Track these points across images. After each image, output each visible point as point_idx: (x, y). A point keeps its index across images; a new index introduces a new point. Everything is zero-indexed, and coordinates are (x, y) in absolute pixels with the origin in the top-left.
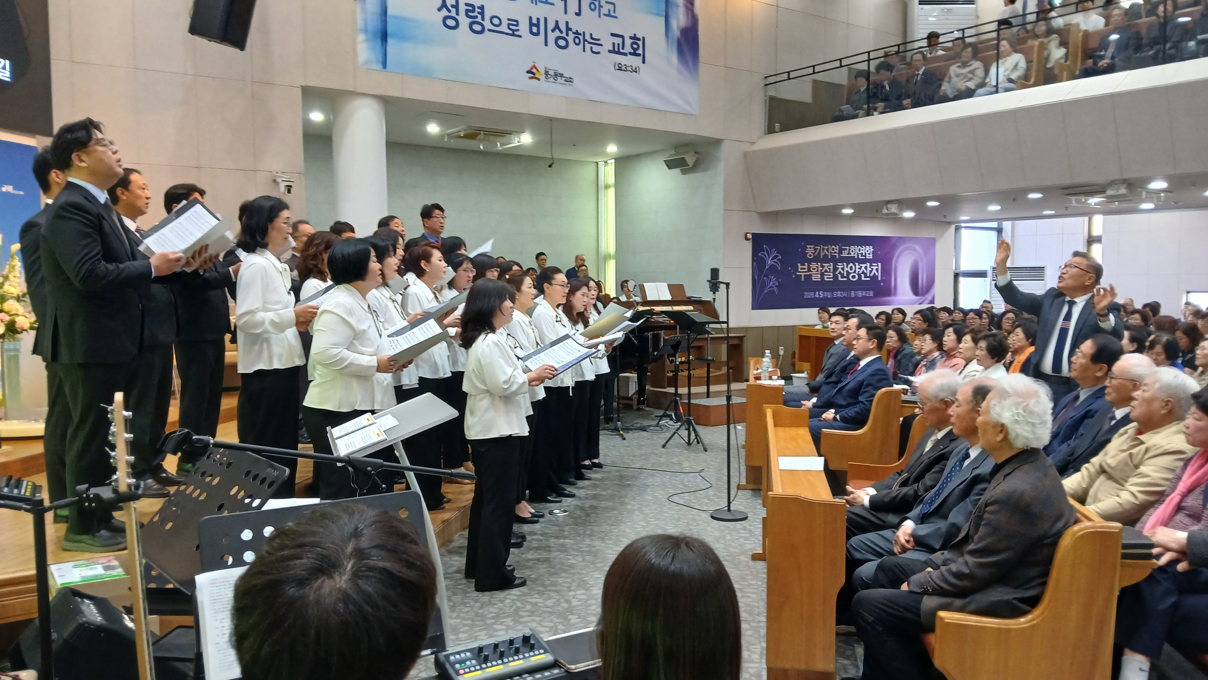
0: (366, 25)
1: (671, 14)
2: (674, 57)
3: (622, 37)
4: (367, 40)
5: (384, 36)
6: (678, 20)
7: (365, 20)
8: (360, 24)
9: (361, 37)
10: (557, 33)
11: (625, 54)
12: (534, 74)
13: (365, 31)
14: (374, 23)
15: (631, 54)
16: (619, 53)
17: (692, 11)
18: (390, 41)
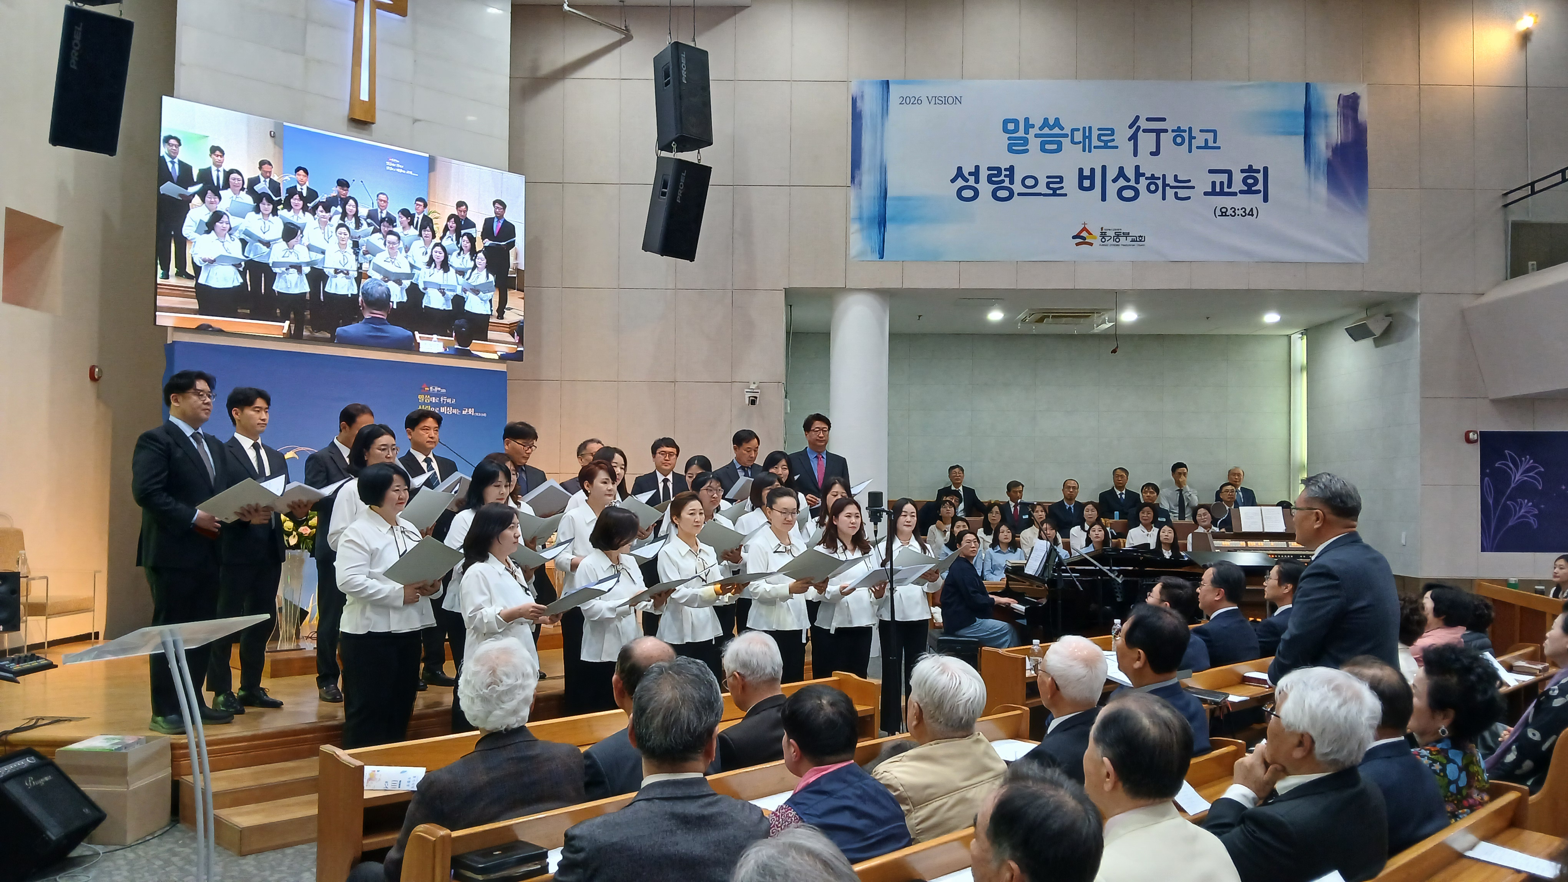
0: (861, 213)
1: (1314, 129)
2: (1321, 188)
3: (1229, 173)
4: (862, 230)
5: (882, 222)
6: (1328, 135)
7: (861, 207)
8: (853, 212)
9: (854, 227)
10: (1122, 182)
11: (1235, 194)
12: (1084, 238)
13: (860, 219)
14: (870, 208)
15: (1242, 192)
16: (1222, 193)
17: (1355, 119)
18: (889, 227)
